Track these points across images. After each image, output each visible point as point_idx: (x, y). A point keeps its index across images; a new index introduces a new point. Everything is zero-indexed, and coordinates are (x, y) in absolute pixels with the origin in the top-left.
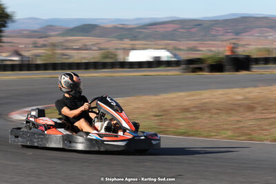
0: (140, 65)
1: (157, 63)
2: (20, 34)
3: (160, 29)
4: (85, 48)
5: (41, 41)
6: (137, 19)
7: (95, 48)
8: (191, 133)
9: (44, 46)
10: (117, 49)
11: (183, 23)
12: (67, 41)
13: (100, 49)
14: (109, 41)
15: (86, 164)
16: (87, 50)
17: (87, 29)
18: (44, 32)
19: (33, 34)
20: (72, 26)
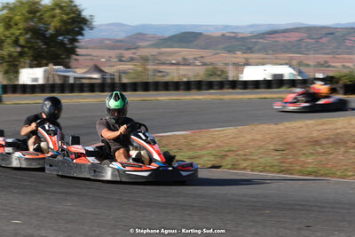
0: (256, 84)
1: (278, 82)
2: (101, 44)
3: (281, 39)
4: (185, 62)
5: (128, 54)
6: (252, 26)
7: (197, 63)
8: (322, 172)
9: (132, 59)
10: (227, 64)
11: (310, 31)
12: (160, 53)
13: (204, 64)
14: (217, 54)
15: (188, 212)
16: (188, 65)
17: (187, 38)
18: (131, 42)
19: (116, 45)
20: (167, 34)
